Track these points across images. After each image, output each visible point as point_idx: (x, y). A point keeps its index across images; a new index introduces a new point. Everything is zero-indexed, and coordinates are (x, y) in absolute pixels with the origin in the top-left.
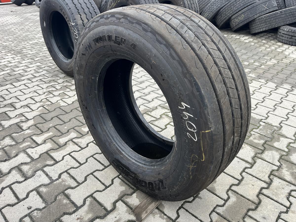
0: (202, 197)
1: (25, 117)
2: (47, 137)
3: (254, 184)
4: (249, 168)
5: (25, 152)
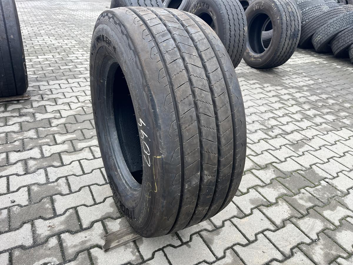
0: (191, 246)
1: (60, 114)
2: (69, 138)
3: (266, 252)
4: (271, 231)
5: (41, 147)
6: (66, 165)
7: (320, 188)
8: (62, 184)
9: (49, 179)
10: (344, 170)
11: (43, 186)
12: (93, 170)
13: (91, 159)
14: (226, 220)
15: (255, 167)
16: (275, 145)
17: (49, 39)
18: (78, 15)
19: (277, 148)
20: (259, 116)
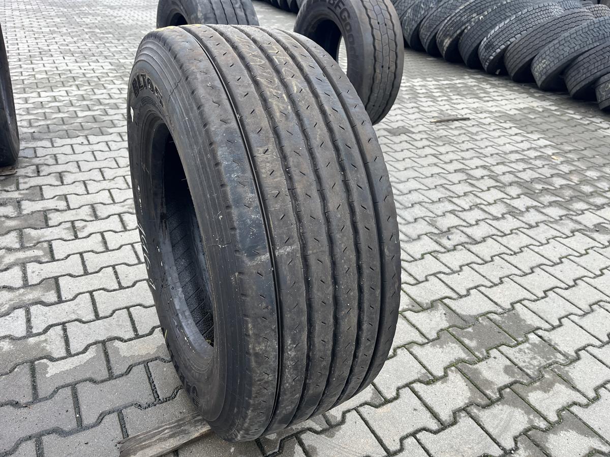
6: (66, 301)
7: (528, 348)
8: (53, 338)
9: (31, 328)
10: (572, 314)
11: (19, 342)
12: (114, 312)
13: (114, 290)
14: (349, 411)
15: (410, 307)
16: (451, 264)
17: (64, 61)
18: (120, 16)
19: (455, 269)
20: (426, 208)
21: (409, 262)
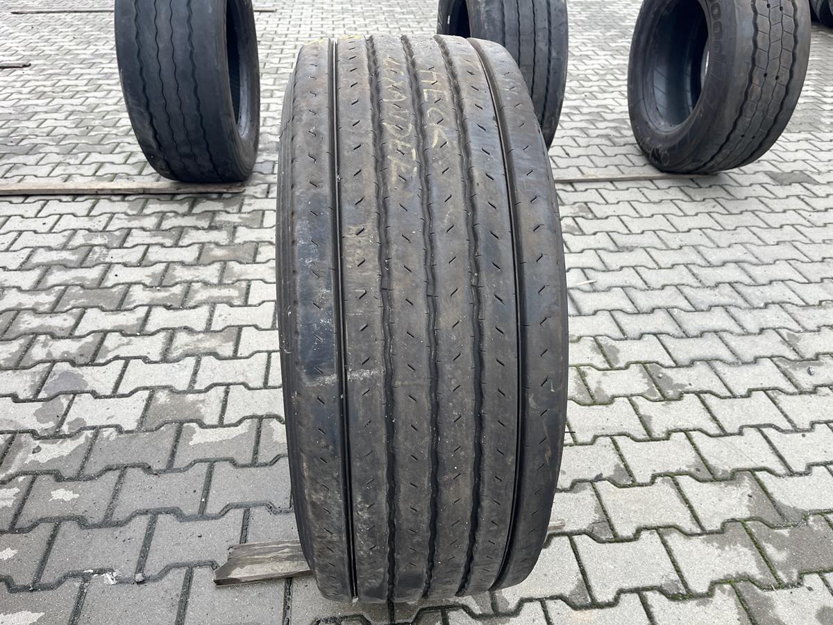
21: (721, 398)
